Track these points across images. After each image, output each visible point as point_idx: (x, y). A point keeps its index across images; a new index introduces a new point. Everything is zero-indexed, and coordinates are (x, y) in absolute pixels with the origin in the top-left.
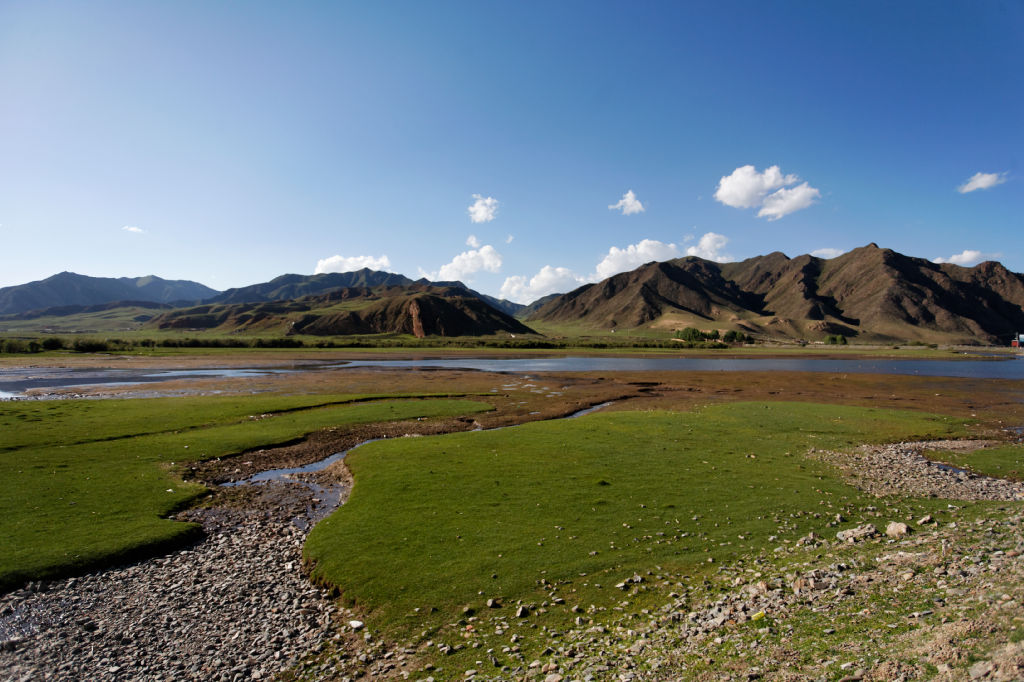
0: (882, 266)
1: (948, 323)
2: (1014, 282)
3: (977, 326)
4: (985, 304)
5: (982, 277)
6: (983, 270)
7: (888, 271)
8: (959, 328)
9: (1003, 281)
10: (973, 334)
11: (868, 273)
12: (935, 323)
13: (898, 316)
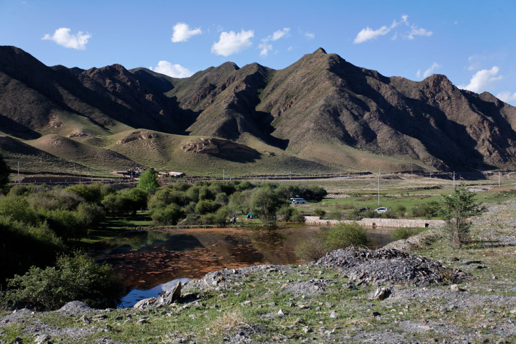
0: (325, 72)
1: (390, 144)
2: (460, 98)
3: (422, 147)
4: (432, 123)
5: (431, 93)
6: (431, 84)
7: (330, 78)
8: (402, 150)
9: (449, 98)
10: (418, 157)
11: (310, 82)
12: (376, 144)
13: (334, 134)
